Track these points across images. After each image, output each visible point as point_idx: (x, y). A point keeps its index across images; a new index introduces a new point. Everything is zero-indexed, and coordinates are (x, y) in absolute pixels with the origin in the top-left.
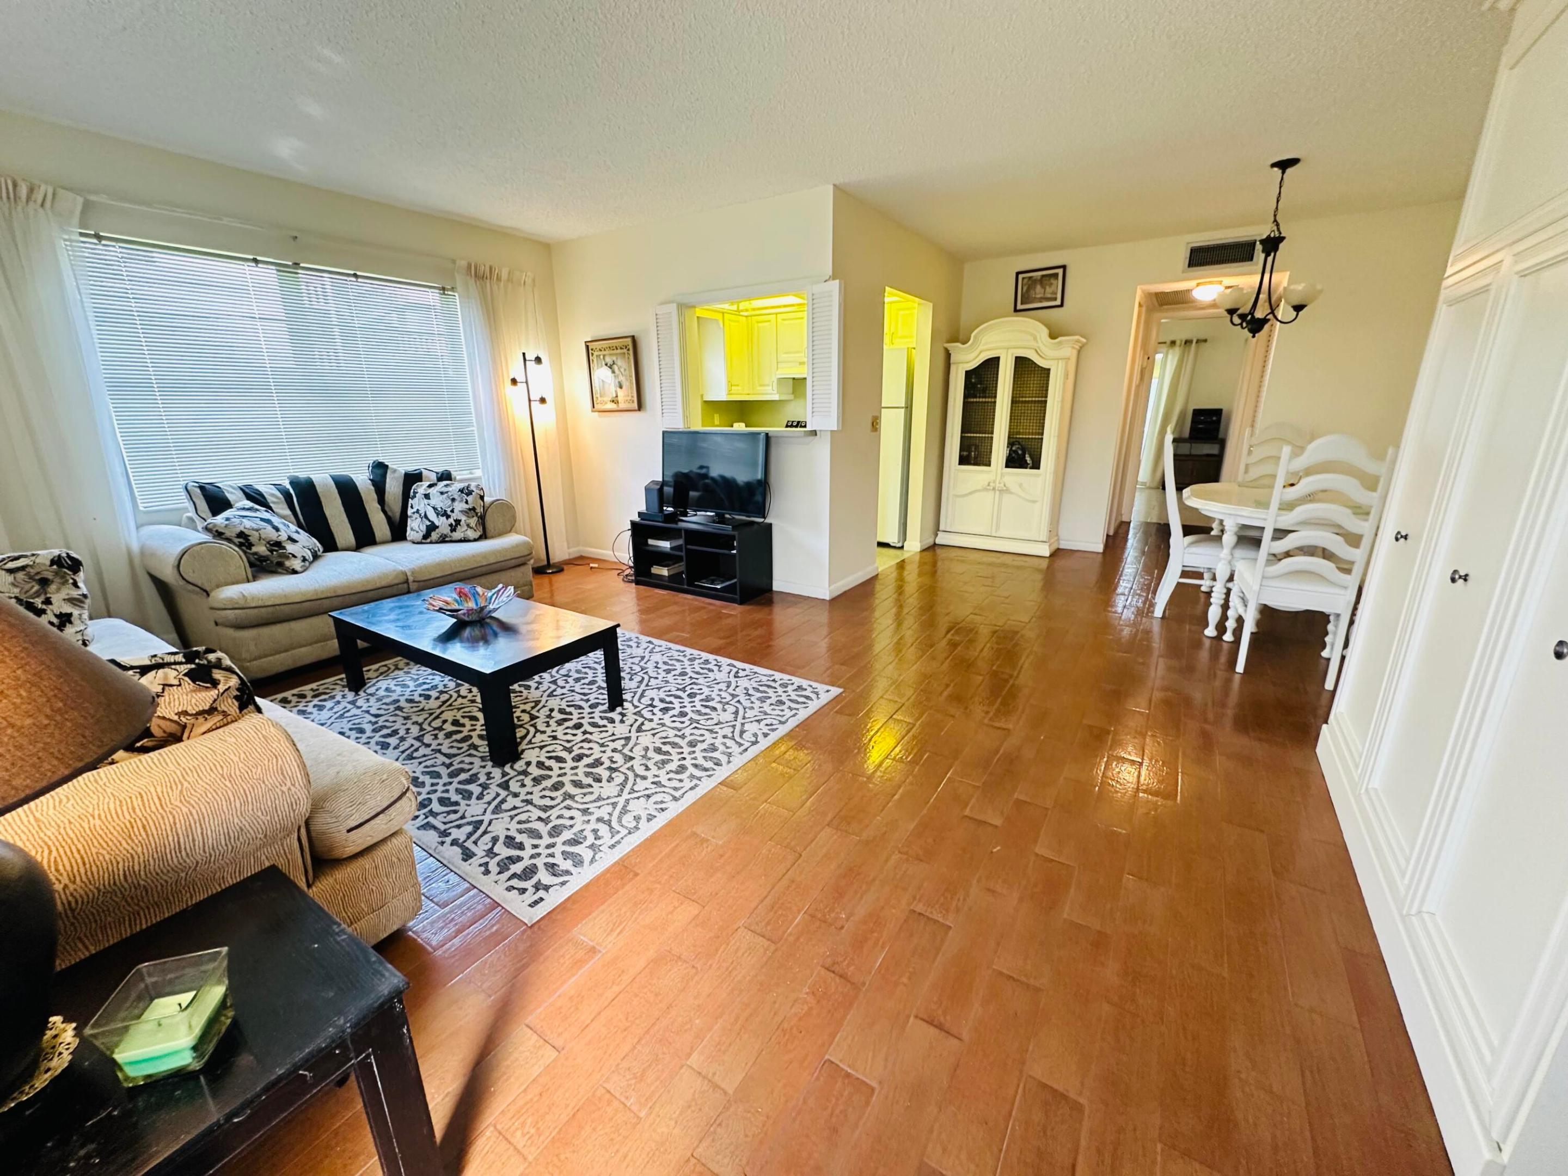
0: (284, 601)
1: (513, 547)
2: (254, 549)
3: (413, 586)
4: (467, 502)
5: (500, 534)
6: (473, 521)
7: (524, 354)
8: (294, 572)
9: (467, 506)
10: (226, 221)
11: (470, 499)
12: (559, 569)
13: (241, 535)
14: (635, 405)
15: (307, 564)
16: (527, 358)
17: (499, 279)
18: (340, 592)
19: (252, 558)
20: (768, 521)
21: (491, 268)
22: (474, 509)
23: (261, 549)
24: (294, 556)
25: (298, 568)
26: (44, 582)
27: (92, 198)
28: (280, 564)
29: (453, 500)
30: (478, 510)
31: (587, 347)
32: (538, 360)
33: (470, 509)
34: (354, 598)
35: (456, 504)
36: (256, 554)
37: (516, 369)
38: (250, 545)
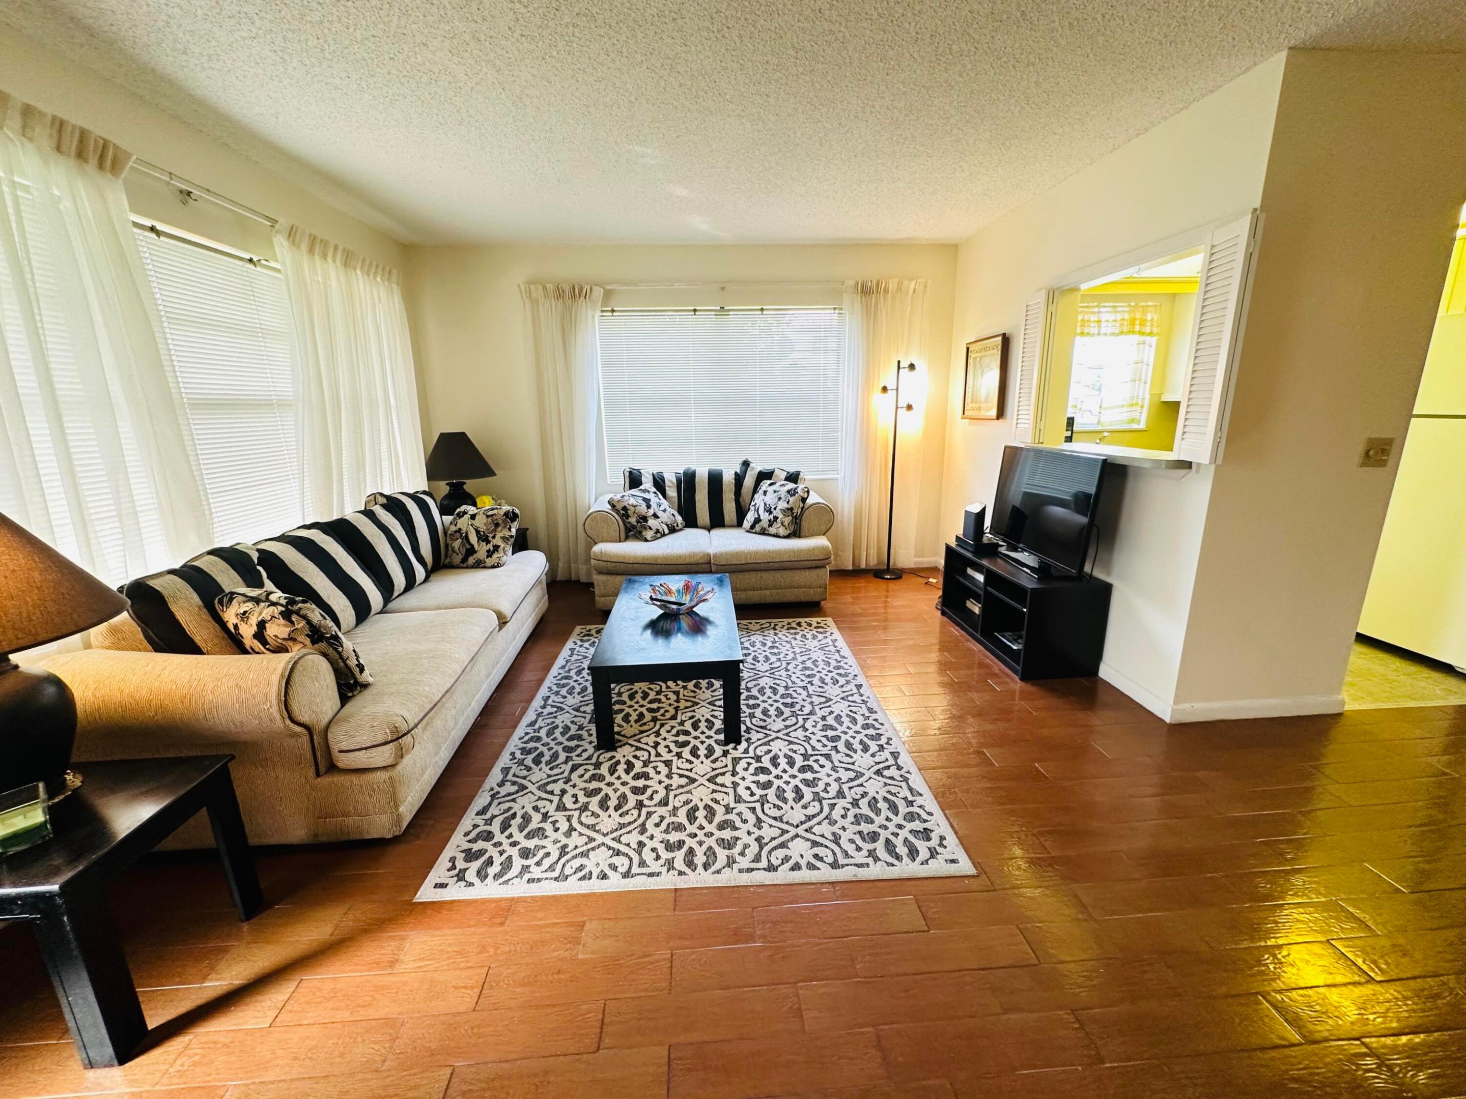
0: (623, 560)
1: (809, 550)
2: (630, 520)
3: (713, 569)
4: (788, 503)
5: (811, 535)
6: (787, 520)
7: (899, 362)
8: (646, 540)
9: (787, 506)
10: (676, 286)
11: (792, 499)
12: (898, 574)
13: (625, 508)
14: (994, 413)
15: (659, 535)
16: (901, 366)
17: (886, 291)
18: (659, 561)
19: (628, 525)
20: (1109, 580)
21: (878, 282)
22: (791, 509)
23: (633, 520)
24: (650, 528)
25: (649, 538)
26: (497, 525)
27: (609, 287)
28: (640, 533)
29: (780, 499)
30: (795, 511)
31: (968, 349)
32: (912, 367)
33: (788, 509)
34: (669, 568)
35: (780, 502)
36: (629, 523)
37: (888, 377)
38: (628, 517)
